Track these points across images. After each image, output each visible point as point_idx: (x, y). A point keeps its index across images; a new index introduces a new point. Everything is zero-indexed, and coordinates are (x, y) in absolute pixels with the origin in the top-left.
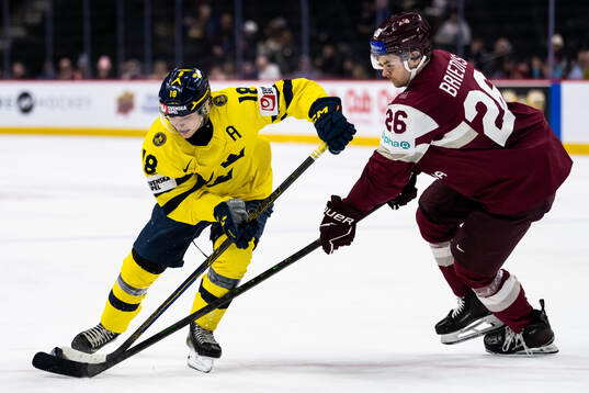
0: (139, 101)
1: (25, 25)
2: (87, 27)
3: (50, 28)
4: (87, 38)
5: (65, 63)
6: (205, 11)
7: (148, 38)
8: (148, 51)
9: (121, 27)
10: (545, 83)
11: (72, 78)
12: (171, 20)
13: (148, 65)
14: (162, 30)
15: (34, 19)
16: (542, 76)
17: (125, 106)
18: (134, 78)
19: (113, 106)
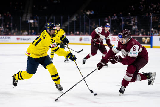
0: (83, 39)
1: (65, 26)
2: (75, 27)
3: (69, 27)
4: (75, 28)
5: (71, 32)
6: (94, 24)
7: (85, 28)
8: (85, 31)
9: (80, 27)
10: (150, 36)
11: (72, 35)
12: (88, 25)
13: (85, 33)
14: (87, 27)
15: (66, 25)
16: (150, 35)
17: (81, 40)
18: (82, 35)
19: (79, 40)
